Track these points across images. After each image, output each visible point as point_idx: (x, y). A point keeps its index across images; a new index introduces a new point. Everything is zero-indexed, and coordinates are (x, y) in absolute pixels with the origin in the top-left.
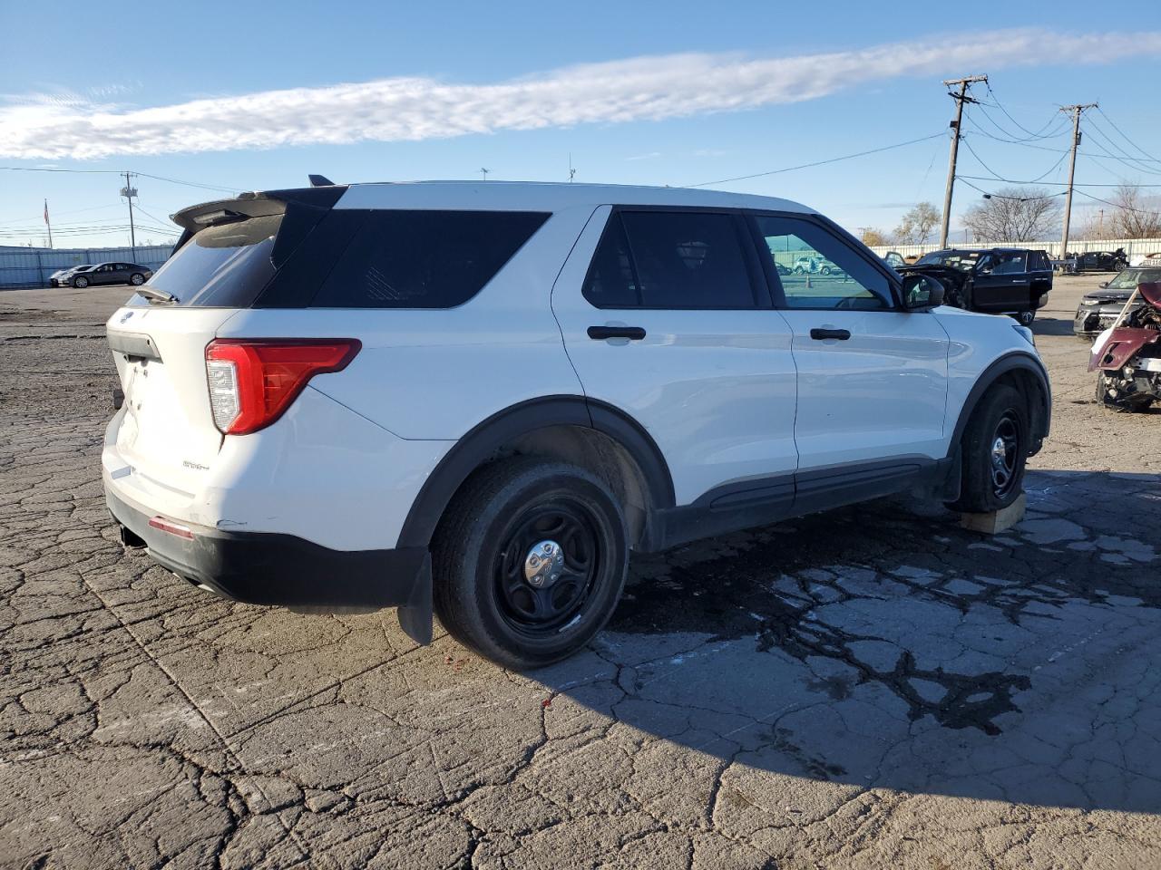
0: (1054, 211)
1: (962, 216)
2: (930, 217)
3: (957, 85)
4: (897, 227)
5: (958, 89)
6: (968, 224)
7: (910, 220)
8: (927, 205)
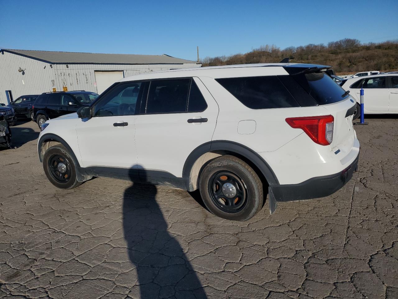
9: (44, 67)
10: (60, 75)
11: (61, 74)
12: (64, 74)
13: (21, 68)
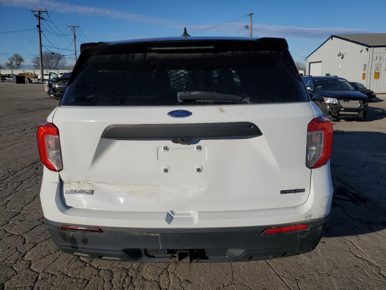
0: (63, 60)
1: (32, 60)
2: (19, 59)
3: (36, 12)
4: (7, 62)
5: (37, 13)
6: (35, 63)
7: (12, 59)
8: (17, 55)
9: (360, 51)
10: (375, 59)
11: (377, 58)
12: (381, 58)
13: (340, 53)
